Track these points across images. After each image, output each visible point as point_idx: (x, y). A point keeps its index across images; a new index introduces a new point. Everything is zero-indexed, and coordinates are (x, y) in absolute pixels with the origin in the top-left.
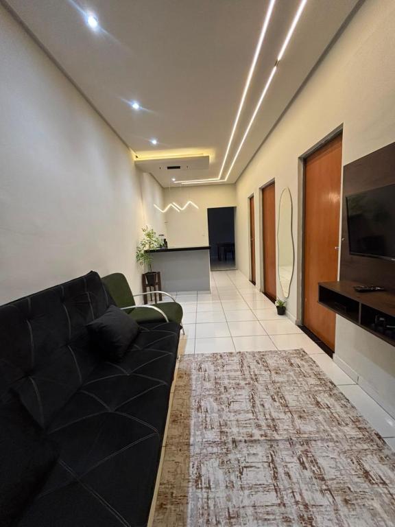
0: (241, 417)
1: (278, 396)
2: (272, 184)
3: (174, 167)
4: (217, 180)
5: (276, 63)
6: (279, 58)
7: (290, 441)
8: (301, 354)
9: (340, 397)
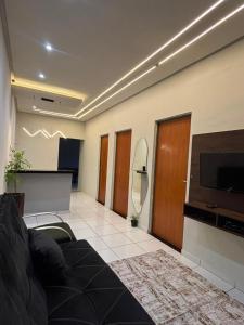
0: (154, 307)
1: (166, 285)
2: (128, 133)
3: (48, 99)
4: (74, 116)
5: (157, 65)
6: (161, 63)
7: (190, 311)
8: (162, 253)
9: (197, 276)
